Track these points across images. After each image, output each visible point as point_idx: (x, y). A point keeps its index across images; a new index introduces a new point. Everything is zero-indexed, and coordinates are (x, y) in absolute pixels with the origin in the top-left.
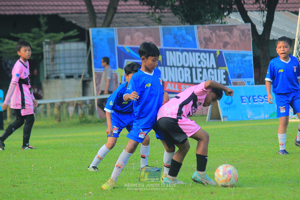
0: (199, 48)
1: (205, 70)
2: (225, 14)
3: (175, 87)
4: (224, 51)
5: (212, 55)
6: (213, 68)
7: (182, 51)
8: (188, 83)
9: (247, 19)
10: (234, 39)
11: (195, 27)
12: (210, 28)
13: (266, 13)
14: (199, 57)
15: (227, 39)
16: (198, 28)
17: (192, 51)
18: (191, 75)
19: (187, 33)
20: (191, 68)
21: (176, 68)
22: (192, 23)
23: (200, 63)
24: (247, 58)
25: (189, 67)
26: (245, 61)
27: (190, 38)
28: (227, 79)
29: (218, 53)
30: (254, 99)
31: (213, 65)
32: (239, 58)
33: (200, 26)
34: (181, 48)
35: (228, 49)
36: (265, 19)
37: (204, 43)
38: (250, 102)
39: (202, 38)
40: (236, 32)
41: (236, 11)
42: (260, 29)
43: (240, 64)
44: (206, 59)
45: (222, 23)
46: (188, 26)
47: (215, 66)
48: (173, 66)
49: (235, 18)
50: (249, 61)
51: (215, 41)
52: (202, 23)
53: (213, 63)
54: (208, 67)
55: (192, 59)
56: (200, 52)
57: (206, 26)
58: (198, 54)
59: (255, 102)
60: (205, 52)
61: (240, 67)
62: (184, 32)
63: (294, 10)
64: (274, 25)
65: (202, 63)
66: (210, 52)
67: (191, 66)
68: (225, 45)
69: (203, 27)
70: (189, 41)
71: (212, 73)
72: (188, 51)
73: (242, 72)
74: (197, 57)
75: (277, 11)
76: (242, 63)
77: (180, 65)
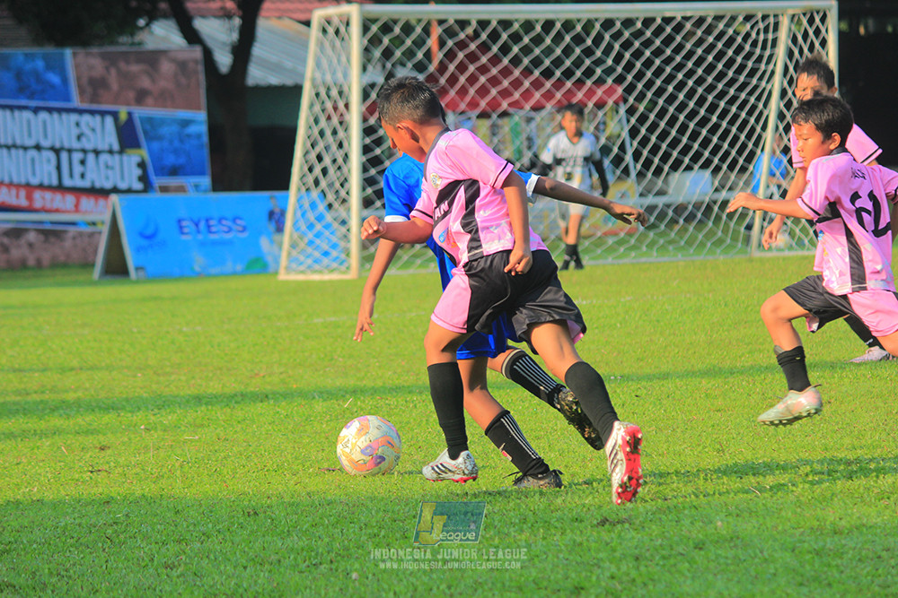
0: (76, 102)
1: (91, 157)
2: (142, 22)
3: (17, 196)
4: (140, 112)
5: (109, 120)
6: (111, 152)
7: (36, 110)
8: (50, 188)
9: (192, 36)
10: (163, 84)
11: (68, 52)
12: (104, 56)
13: (237, 21)
14: (78, 124)
15: (145, 83)
16: (74, 54)
17: (60, 111)
18: (59, 168)
19: (49, 67)
20: (57, 151)
21: (21, 152)
22: (61, 43)
23: (79, 138)
24: (192, 129)
25: (53, 149)
26: (189, 136)
27: (54, 79)
28: (144, 178)
29: (123, 116)
30: (209, 227)
31: (111, 145)
32: (175, 128)
33: (80, 51)
34: (33, 103)
35: (147, 106)
36: (235, 36)
37: (89, 90)
38: (199, 232)
39: (85, 81)
40: (166, 67)
41: (165, 16)
42: (224, 60)
43: (176, 144)
44: (93, 130)
45: (133, 44)
46: (50, 50)
47: (116, 147)
48: (15, 146)
49: (164, 34)
50: (199, 136)
51: (115, 86)
52: (84, 43)
53: (111, 138)
54: (100, 147)
55: (61, 129)
56: (80, 112)
57: (95, 50)
58: (74, 117)
59: (210, 232)
60: (92, 113)
61: (176, 152)
62: (40, 64)
63: (303, 17)
64: (257, 50)
65: (84, 139)
66: (103, 113)
67: (58, 145)
68: (141, 97)
69: (88, 54)
70: (52, 86)
71: (110, 163)
72: (50, 110)
73: (182, 161)
74: (73, 125)
75: (264, 17)
76: (181, 141)
77: (31, 142)
